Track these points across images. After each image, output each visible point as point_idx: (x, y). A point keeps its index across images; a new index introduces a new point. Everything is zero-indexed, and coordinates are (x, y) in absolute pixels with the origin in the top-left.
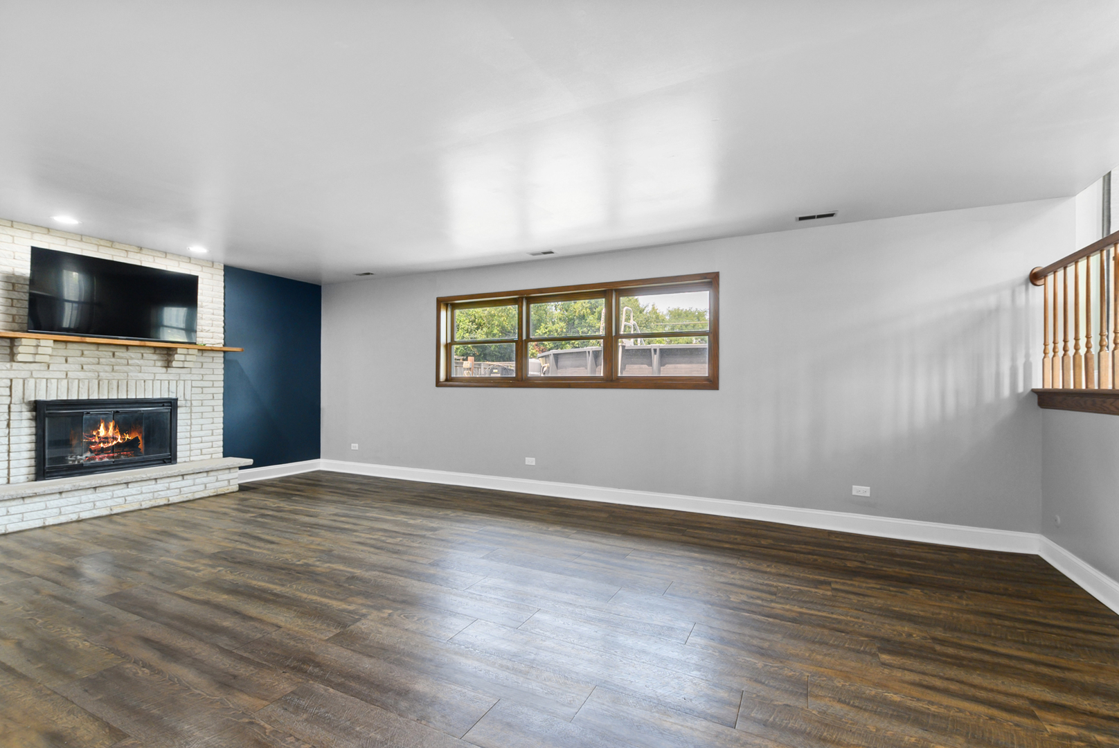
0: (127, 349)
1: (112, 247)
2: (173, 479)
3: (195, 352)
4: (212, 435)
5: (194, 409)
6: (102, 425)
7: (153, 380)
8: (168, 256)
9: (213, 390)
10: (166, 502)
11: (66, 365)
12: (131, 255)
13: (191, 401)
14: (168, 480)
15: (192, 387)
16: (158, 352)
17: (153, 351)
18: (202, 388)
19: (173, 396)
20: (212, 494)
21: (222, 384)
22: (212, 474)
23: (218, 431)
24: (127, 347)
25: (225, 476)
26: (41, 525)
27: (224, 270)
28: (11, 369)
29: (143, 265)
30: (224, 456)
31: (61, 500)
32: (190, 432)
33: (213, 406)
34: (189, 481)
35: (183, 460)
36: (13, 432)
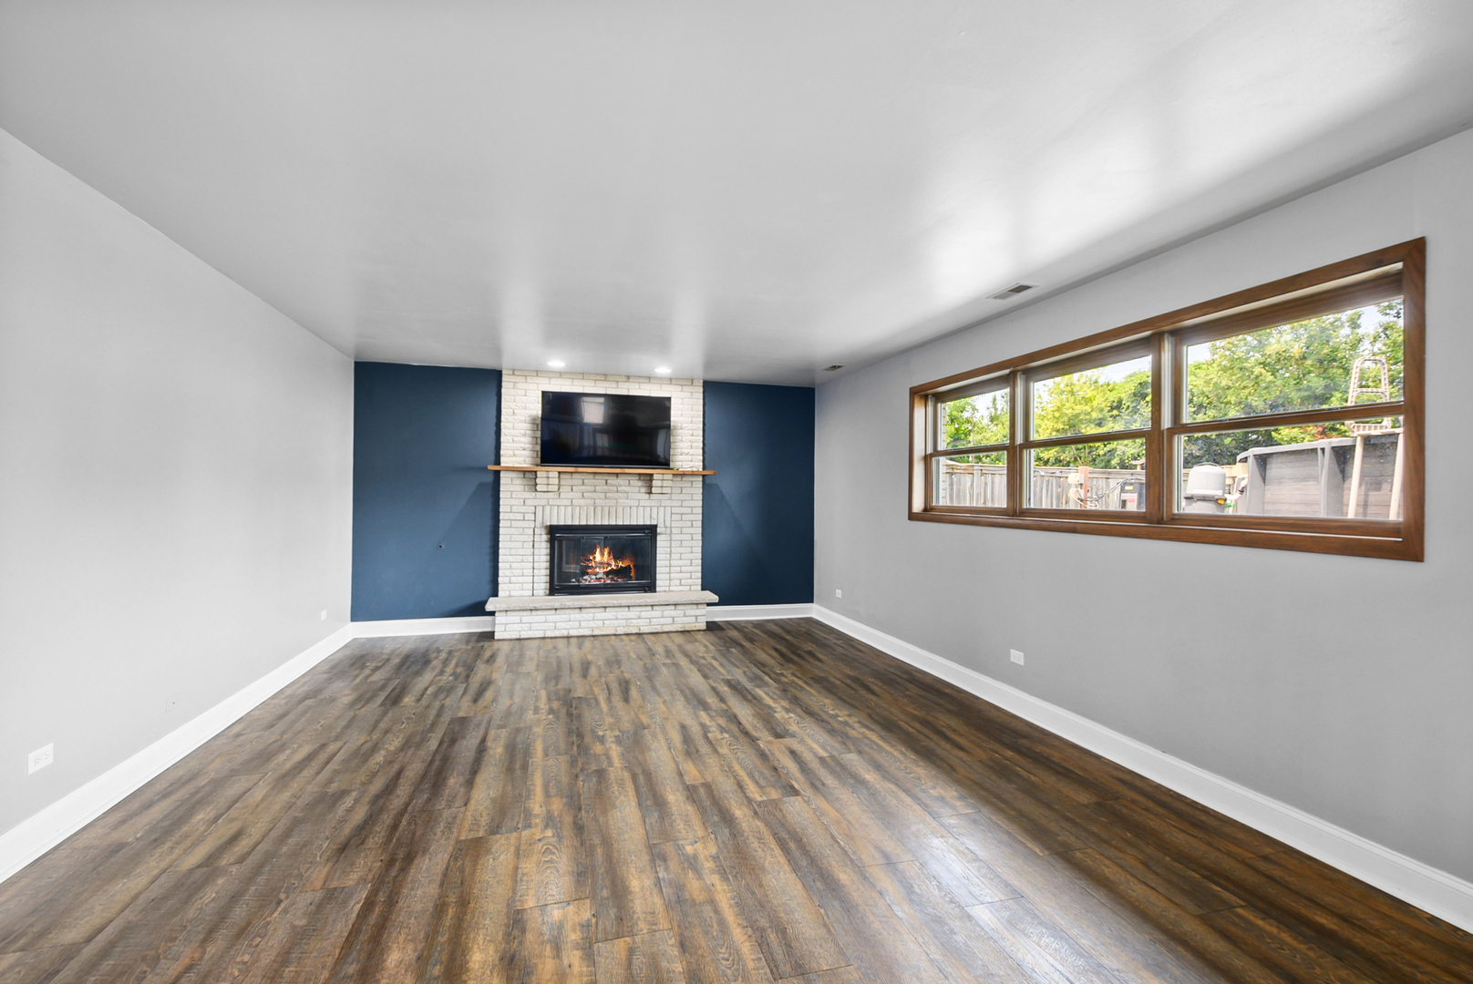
0: (617, 477)
1: (605, 380)
2: (643, 609)
3: (670, 477)
4: (691, 565)
5: (674, 537)
6: (598, 550)
7: (637, 507)
8: (652, 381)
9: (692, 517)
10: (637, 631)
11: (572, 493)
12: (621, 385)
13: (671, 528)
14: (639, 609)
15: (672, 513)
16: (642, 478)
17: (638, 478)
18: (681, 514)
19: (654, 523)
20: (679, 630)
21: (700, 510)
22: (679, 607)
23: (697, 561)
24: (617, 474)
25: (692, 611)
26: (542, 636)
27: (704, 387)
28: (535, 498)
29: (630, 394)
30: (702, 589)
31: (556, 616)
32: (670, 560)
33: (692, 534)
34: (657, 612)
35: (663, 589)
36: (536, 551)
